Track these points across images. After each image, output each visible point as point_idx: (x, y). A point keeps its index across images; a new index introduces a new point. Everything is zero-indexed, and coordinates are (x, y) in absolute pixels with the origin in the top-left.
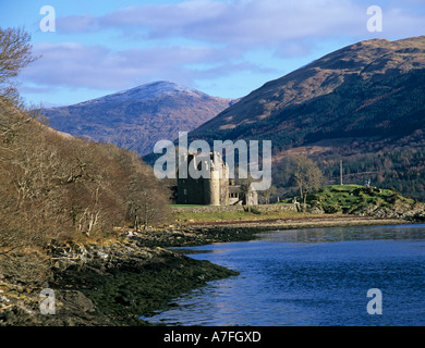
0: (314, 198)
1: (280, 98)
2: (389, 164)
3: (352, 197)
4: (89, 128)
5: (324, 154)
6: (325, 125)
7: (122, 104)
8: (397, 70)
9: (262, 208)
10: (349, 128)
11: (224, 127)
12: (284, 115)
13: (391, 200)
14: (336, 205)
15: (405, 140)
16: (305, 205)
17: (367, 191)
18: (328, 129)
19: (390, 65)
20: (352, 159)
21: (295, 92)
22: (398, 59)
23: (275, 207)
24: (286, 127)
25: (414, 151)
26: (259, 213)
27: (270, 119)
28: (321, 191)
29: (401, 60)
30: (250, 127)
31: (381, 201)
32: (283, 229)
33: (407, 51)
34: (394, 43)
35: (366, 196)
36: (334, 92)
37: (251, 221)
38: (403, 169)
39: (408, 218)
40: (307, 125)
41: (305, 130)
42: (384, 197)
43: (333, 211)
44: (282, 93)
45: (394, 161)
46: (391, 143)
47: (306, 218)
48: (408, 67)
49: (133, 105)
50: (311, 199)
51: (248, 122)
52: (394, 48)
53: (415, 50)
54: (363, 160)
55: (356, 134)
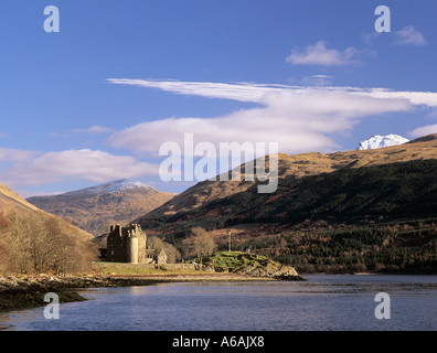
0: (208, 260)
1: (209, 194)
2: (284, 243)
3: (236, 261)
4: (71, 212)
5: (239, 235)
6: (241, 214)
7: (96, 195)
8: (293, 176)
9: (168, 266)
10: (258, 216)
11: (167, 213)
12: (211, 206)
13: (264, 263)
14: (224, 266)
15: (297, 226)
16: (201, 265)
17: (248, 256)
18: (243, 217)
19: (289, 172)
20: (258, 239)
21: (220, 189)
22: (294, 168)
23: (179, 265)
24: (212, 214)
25: (303, 234)
26: (166, 270)
27: (201, 208)
28: (213, 255)
29: (296, 169)
30: (186, 214)
31: (257, 264)
32: (181, 281)
33: (301, 162)
34: (292, 157)
35: (246, 260)
36: (248, 190)
37: (159, 275)
38: (294, 247)
39: (276, 277)
40: (227, 213)
41: (226, 217)
42: (260, 261)
43: (221, 270)
44: (210, 190)
45: (288, 241)
46: (287, 228)
47: (200, 275)
48: (301, 174)
49: (104, 196)
50: (206, 261)
51: (185, 210)
52: (292, 160)
53: (307, 162)
54: (266, 239)
55: (262, 221)
